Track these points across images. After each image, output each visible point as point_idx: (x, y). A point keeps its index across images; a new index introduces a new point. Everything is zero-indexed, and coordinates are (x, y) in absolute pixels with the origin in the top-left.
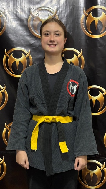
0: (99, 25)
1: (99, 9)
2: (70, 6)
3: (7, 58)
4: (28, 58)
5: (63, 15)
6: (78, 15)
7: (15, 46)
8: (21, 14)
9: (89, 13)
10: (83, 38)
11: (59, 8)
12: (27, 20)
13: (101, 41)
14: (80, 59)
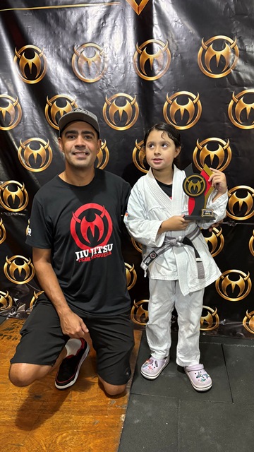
0: (154, 64)
3: (50, 108)
4: (73, 106)
6: (130, 53)
7: (59, 92)
8: (64, 52)
9: (143, 50)
10: (137, 81)
12: (71, 60)
13: (157, 84)
14: (133, 106)
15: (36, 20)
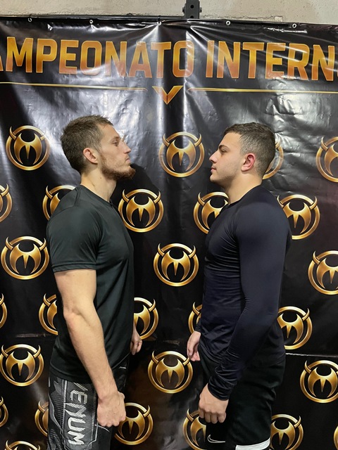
0: (184, 160)
1: (184, 138)
2: (144, 131)
3: (49, 200)
5: (134, 141)
6: (155, 144)
7: (61, 183)
9: (171, 142)
10: (162, 176)
11: (129, 132)
13: (187, 182)
14: (157, 205)
15: (40, 99)
